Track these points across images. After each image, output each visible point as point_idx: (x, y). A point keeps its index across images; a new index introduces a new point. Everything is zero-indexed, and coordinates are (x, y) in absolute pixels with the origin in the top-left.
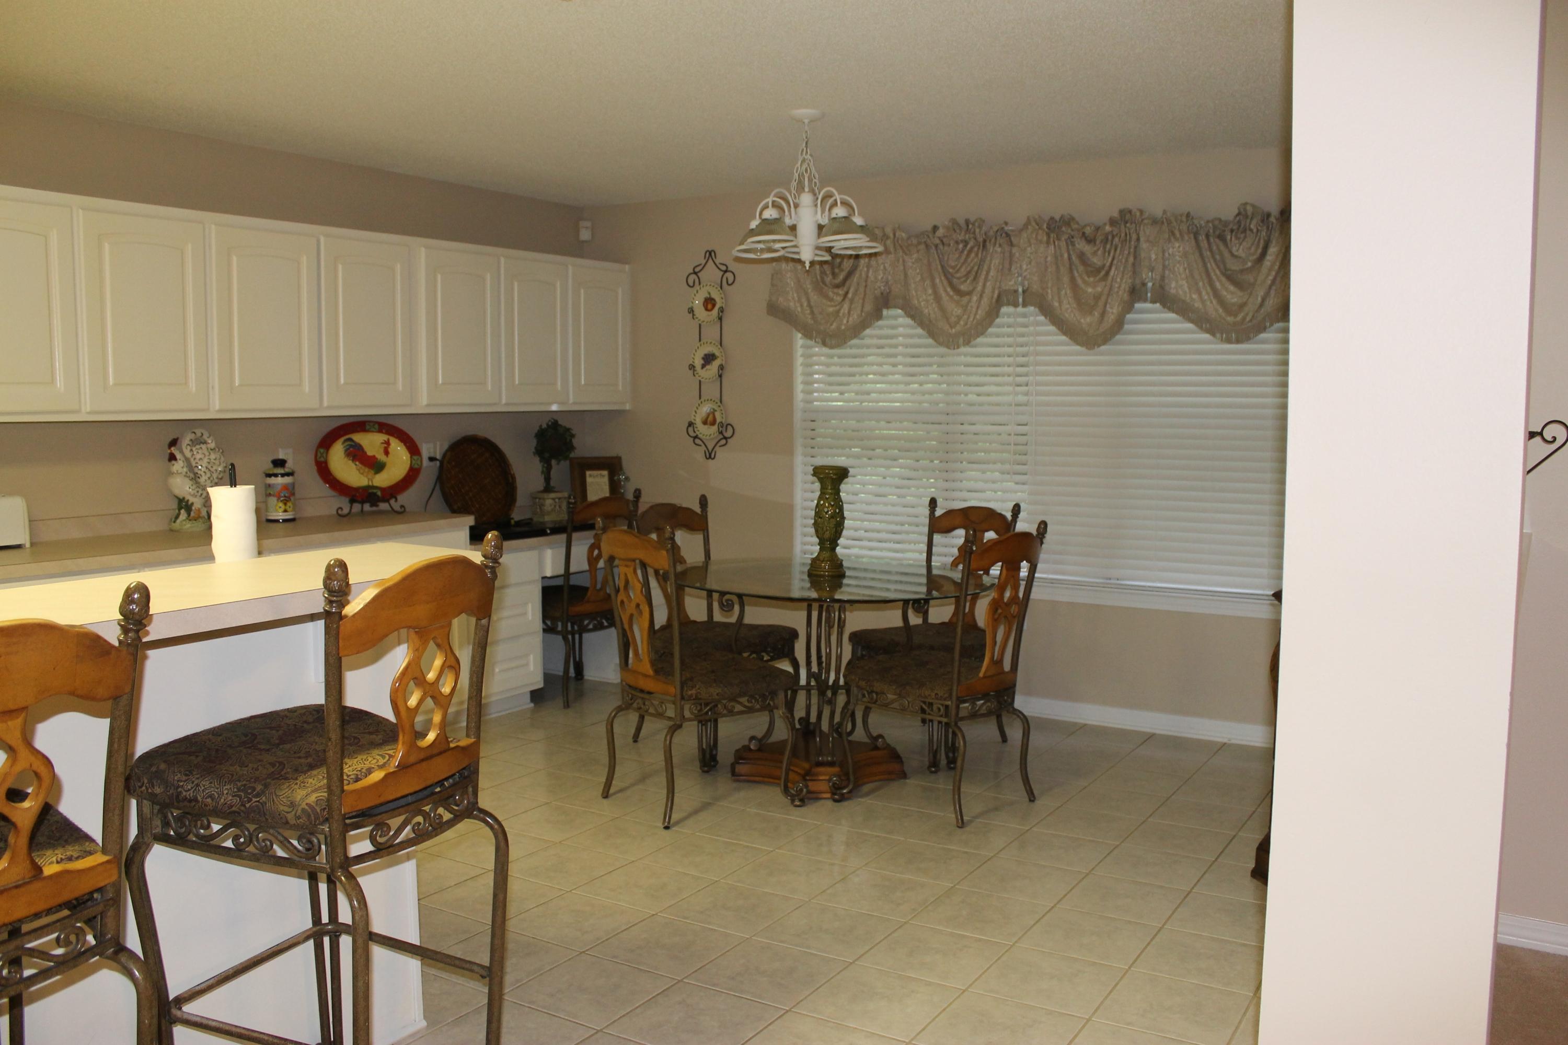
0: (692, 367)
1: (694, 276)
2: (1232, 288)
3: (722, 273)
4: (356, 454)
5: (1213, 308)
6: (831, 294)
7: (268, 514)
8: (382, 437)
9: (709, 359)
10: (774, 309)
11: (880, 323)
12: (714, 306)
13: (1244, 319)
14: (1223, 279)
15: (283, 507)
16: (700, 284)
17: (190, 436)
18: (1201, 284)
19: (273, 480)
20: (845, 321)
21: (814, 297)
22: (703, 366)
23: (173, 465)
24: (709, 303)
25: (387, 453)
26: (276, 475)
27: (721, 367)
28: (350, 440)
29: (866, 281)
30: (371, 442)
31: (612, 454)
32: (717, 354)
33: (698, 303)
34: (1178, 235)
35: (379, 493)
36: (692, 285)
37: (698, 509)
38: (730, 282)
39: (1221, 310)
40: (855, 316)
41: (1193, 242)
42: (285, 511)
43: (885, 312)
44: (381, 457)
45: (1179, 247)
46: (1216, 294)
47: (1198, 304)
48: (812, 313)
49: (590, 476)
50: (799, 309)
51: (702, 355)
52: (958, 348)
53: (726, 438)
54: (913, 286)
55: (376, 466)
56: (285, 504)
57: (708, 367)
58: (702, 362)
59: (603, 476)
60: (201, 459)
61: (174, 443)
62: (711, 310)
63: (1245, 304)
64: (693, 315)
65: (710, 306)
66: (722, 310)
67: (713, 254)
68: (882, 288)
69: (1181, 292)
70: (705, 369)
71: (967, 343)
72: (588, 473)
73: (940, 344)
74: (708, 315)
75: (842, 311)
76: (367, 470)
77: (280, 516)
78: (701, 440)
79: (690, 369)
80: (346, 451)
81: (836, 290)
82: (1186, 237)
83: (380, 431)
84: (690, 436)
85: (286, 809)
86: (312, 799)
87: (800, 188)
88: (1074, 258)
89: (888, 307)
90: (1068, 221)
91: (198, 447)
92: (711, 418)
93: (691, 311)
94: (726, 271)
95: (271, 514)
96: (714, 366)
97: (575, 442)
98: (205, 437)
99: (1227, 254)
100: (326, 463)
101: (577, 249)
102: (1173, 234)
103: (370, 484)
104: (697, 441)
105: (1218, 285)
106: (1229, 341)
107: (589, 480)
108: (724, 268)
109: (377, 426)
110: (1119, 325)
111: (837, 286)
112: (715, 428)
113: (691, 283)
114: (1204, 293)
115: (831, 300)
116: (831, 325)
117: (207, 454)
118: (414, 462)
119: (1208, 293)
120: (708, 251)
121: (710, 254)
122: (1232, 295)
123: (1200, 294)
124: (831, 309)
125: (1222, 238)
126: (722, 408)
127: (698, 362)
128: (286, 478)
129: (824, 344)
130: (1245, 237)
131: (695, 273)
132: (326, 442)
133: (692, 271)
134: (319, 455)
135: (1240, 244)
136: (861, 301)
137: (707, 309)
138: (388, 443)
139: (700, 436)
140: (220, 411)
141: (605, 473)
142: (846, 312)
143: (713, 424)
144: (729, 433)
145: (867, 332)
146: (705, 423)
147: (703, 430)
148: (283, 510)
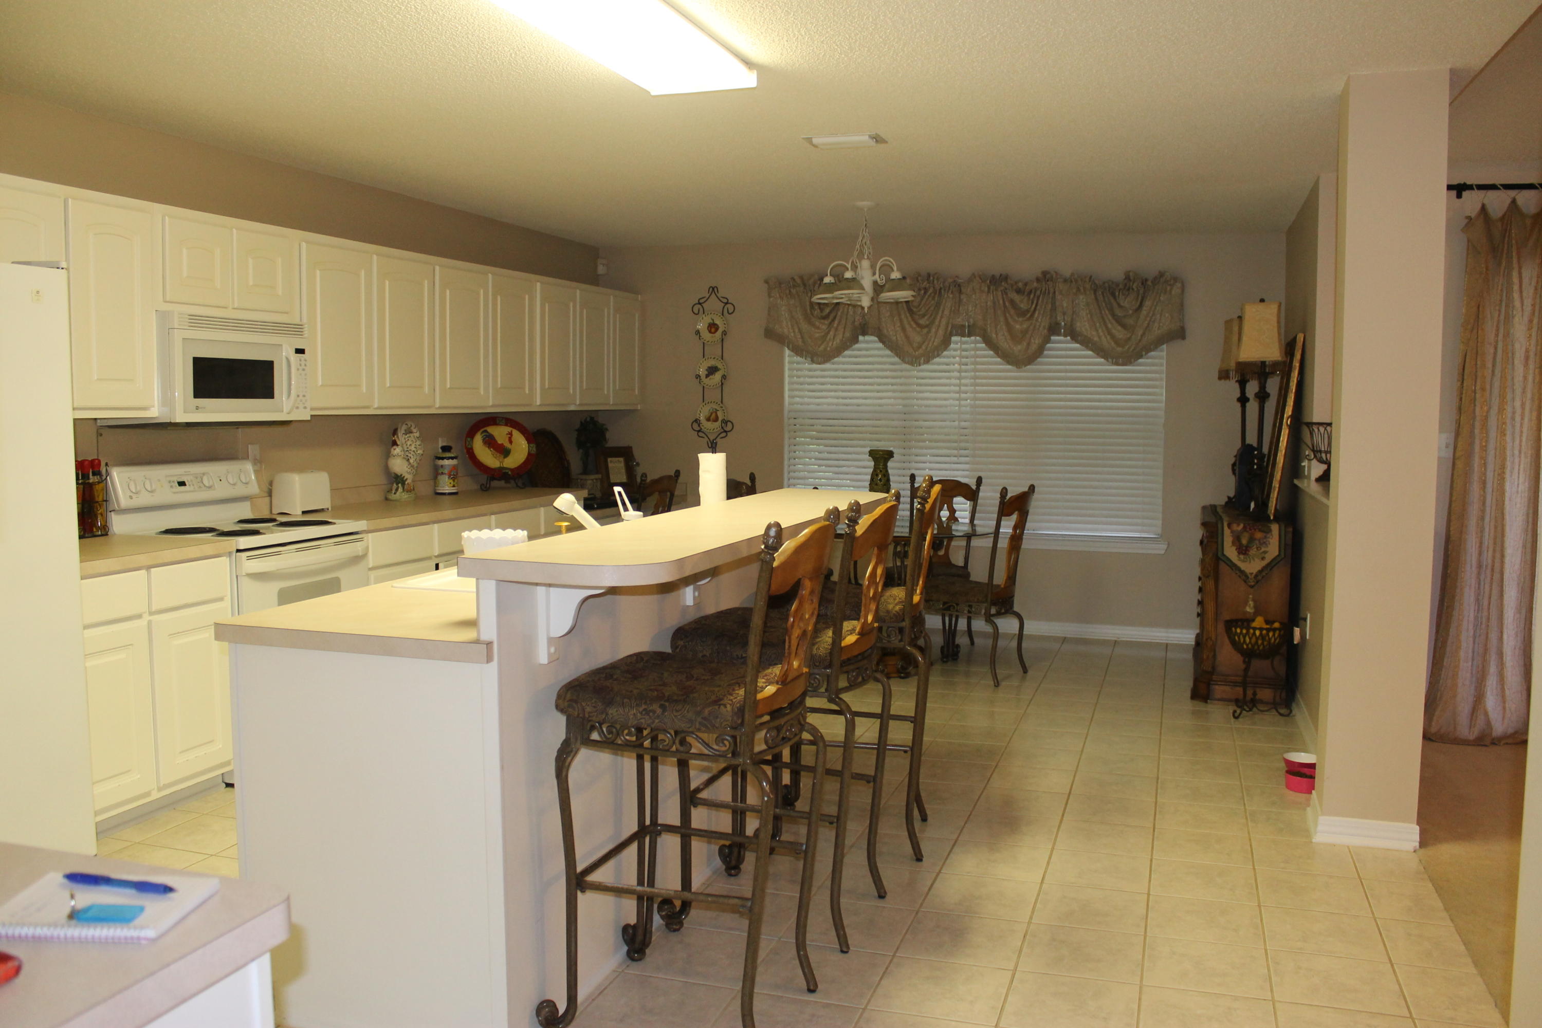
0: (698, 376)
1: (699, 306)
2: (1119, 328)
3: (723, 305)
4: (490, 442)
5: (1106, 342)
6: (817, 323)
7: (437, 488)
8: (508, 429)
9: (712, 370)
10: (770, 334)
11: (857, 346)
12: (717, 329)
13: (1129, 348)
14: (1114, 322)
15: (452, 483)
16: (704, 313)
17: (404, 427)
18: (1098, 324)
19: (441, 462)
20: (830, 345)
21: (804, 326)
22: (707, 376)
23: (395, 449)
24: (713, 327)
25: (511, 442)
26: (443, 459)
27: (725, 377)
28: (486, 431)
29: (847, 315)
30: (500, 433)
31: (626, 445)
32: (719, 367)
33: (701, 326)
34: (1082, 290)
35: (510, 473)
38: (730, 312)
39: (1113, 343)
40: (838, 341)
41: (1093, 296)
42: (454, 486)
43: (861, 338)
44: (507, 445)
45: (1083, 299)
46: (1110, 333)
47: (1096, 339)
48: (802, 337)
49: (611, 462)
50: (792, 334)
51: (706, 368)
52: (920, 365)
53: (726, 432)
54: (883, 320)
55: (504, 452)
56: (454, 481)
57: (711, 377)
58: (706, 373)
59: (621, 462)
60: (410, 445)
61: (395, 432)
62: (714, 333)
63: (1129, 339)
64: (700, 336)
65: (713, 330)
66: (724, 333)
67: (716, 289)
68: (861, 321)
69: (1084, 330)
70: (708, 378)
71: (927, 362)
72: (609, 459)
73: (904, 361)
74: (712, 337)
75: (828, 337)
76: (498, 455)
77: (448, 489)
78: (704, 433)
79: (697, 378)
80: (483, 440)
81: (822, 321)
82: (1088, 293)
83: (506, 425)
84: (694, 430)
87: (861, 256)
88: (1007, 304)
89: (864, 334)
90: (1005, 278)
91: (408, 435)
92: (713, 416)
93: (697, 333)
94: (727, 303)
95: (440, 488)
96: (717, 377)
97: (608, 435)
98: (412, 428)
99: (1115, 304)
100: (472, 449)
101: (593, 280)
102: (1078, 289)
103: (501, 465)
104: (701, 434)
105: (1110, 326)
106: (1117, 364)
107: (610, 465)
108: (725, 301)
109: (504, 421)
110: (1040, 352)
111: (824, 318)
112: (718, 424)
113: (696, 312)
114: (1100, 331)
115: (818, 328)
116: (819, 347)
117: (414, 441)
118: (530, 449)
119: (1103, 331)
120: (711, 287)
121: (713, 290)
122: (1120, 333)
123: (1097, 331)
124: (817, 335)
125: (1113, 295)
126: (724, 408)
127: (702, 372)
128: (450, 460)
129: (813, 361)
130: (1129, 294)
131: (700, 304)
132: (471, 434)
133: (697, 302)
134: (467, 443)
135: (1125, 298)
136: (843, 330)
137: (710, 332)
138: (511, 434)
139: (703, 429)
140: (440, 408)
141: (622, 459)
142: (832, 337)
143: (716, 420)
144: (729, 426)
145: (847, 353)
146: (708, 420)
147: (707, 426)
148: (452, 485)
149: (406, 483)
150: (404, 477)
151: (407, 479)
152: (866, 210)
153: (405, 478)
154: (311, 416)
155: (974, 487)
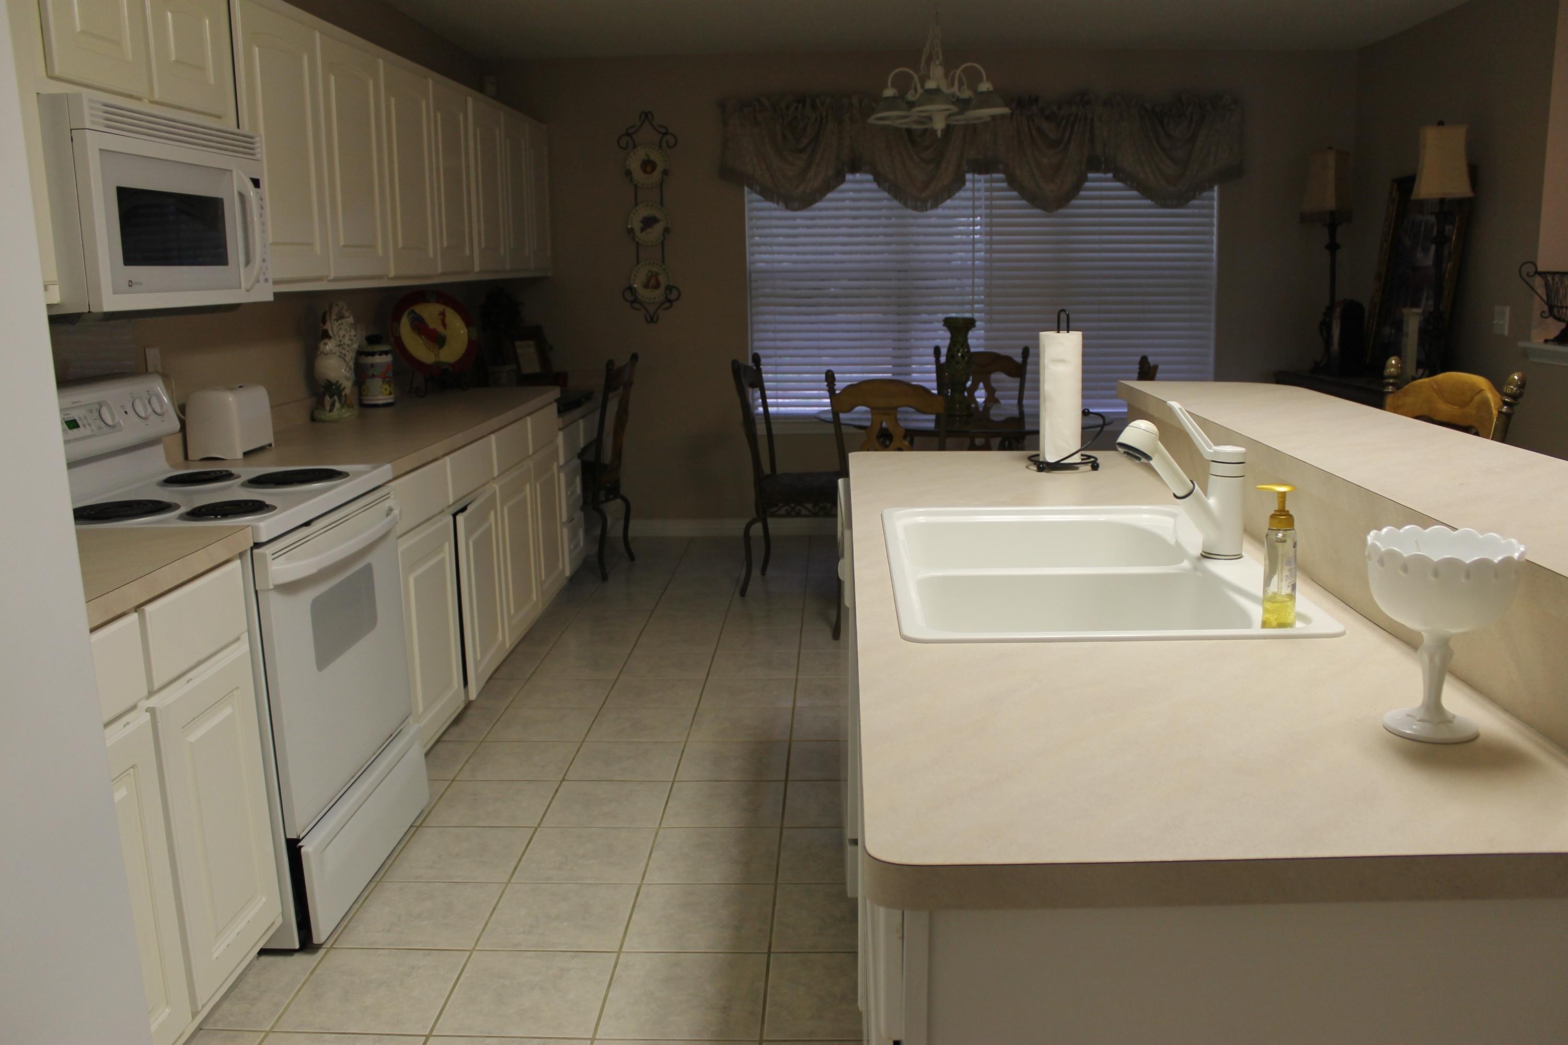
0: (631, 231)
1: (628, 138)
2: (1168, 162)
3: (661, 135)
4: (419, 326)
5: (1154, 179)
6: (792, 158)
7: (363, 398)
8: (440, 308)
9: (649, 222)
11: (843, 186)
12: (654, 168)
13: (1180, 186)
14: (1163, 156)
15: (388, 388)
16: (635, 147)
18: (1144, 158)
20: (811, 185)
21: (775, 161)
22: (643, 230)
24: (648, 166)
25: (444, 325)
26: (373, 354)
27: (667, 230)
28: (413, 312)
29: (831, 147)
32: (658, 216)
33: (633, 164)
34: (1126, 113)
36: (624, 146)
38: (671, 144)
39: (1162, 181)
40: (820, 181)
41: (1139, 123)
42: (390, 394)
43: (849, 177)
44: (440, 329)
45: (1127, 126)
46: (1158, 168)
47: (1141, 175)
48: (772, 177)
50: (759, 172)
51: (640, 219)
52: (926, 210)
53: (671, 301)
54: (879, 153)
55: (437, 340)
56: (388, 385)
57: (649, 230)
58: (641, 225)
59: (531, 346)
60: (344, 336)
62: (651, 173)
63: (1181, 176)
64: (630, 178)
65: (649, 169)
66: (665, 172)
67: (650, 116)
68: (851, 154)
69: (1127, 165)
70: (645, 232)
71: (935, 206)
73: (906, 206)
74: (648, 178)
75: (808, 175)
76: (432, 344)
77: (381, 399)
78: (641, 304)
79: (629, 233)
80: (412, 324)
82: (1134, 118)
83: (438, 301)
84: (627, 300)
87: (930, 62)
88: (1034, 132)
89: (854, 170)
90: (1034, 100)
91: (339, 322)
92: (653, 281)
93: (628, 173)
94: (665, 134)
95: (369, 398)
96: (658, 228)
99: (1162, 134)
100: (400, 338)
102: (1122, 114)
103: (438, 360)
104: (636, 305)
105: (1158, 160)
106: (1165, 206)
107: (519, 351)
108: (663, 131)
109: (434, 296)
110: (1075, 192)
111: (802, 151)
112: (658, 291)
114: (1146, 166)
115: (793, 164)
116: (795, 189)
118: (471, 334)
119: (1151, 167)
120: (643, 112)
121: (647, 116)
122: (1167, 167)
123: (1143, 166)
124: (792, 173)
125: (1160, 119)
126: (667, 271)
127: (636, 225)
128: (384, 356)
129: (787, 207)
130: (1180, 120)
131: (629, 135)
132: (397, 316)
133: (625, 132)
134: (394, 329)
135: (1176, 128)
136: (825, 166)
137: (645, 171)
138: (443, 314)
139: (640, 300)
140: (334, 279)
141: (531, 343)
142: (812, 175)
143: (657, 286)
144: (674, 296)
145: (830, 196)
146: (646, 286)
147: (645, 294)
148: (388, 392)
149: (343, 394)
150: (341, 385)
151: (344, 388)
153: (343, 386)
154: (275, 294)
155: (1019, 360)
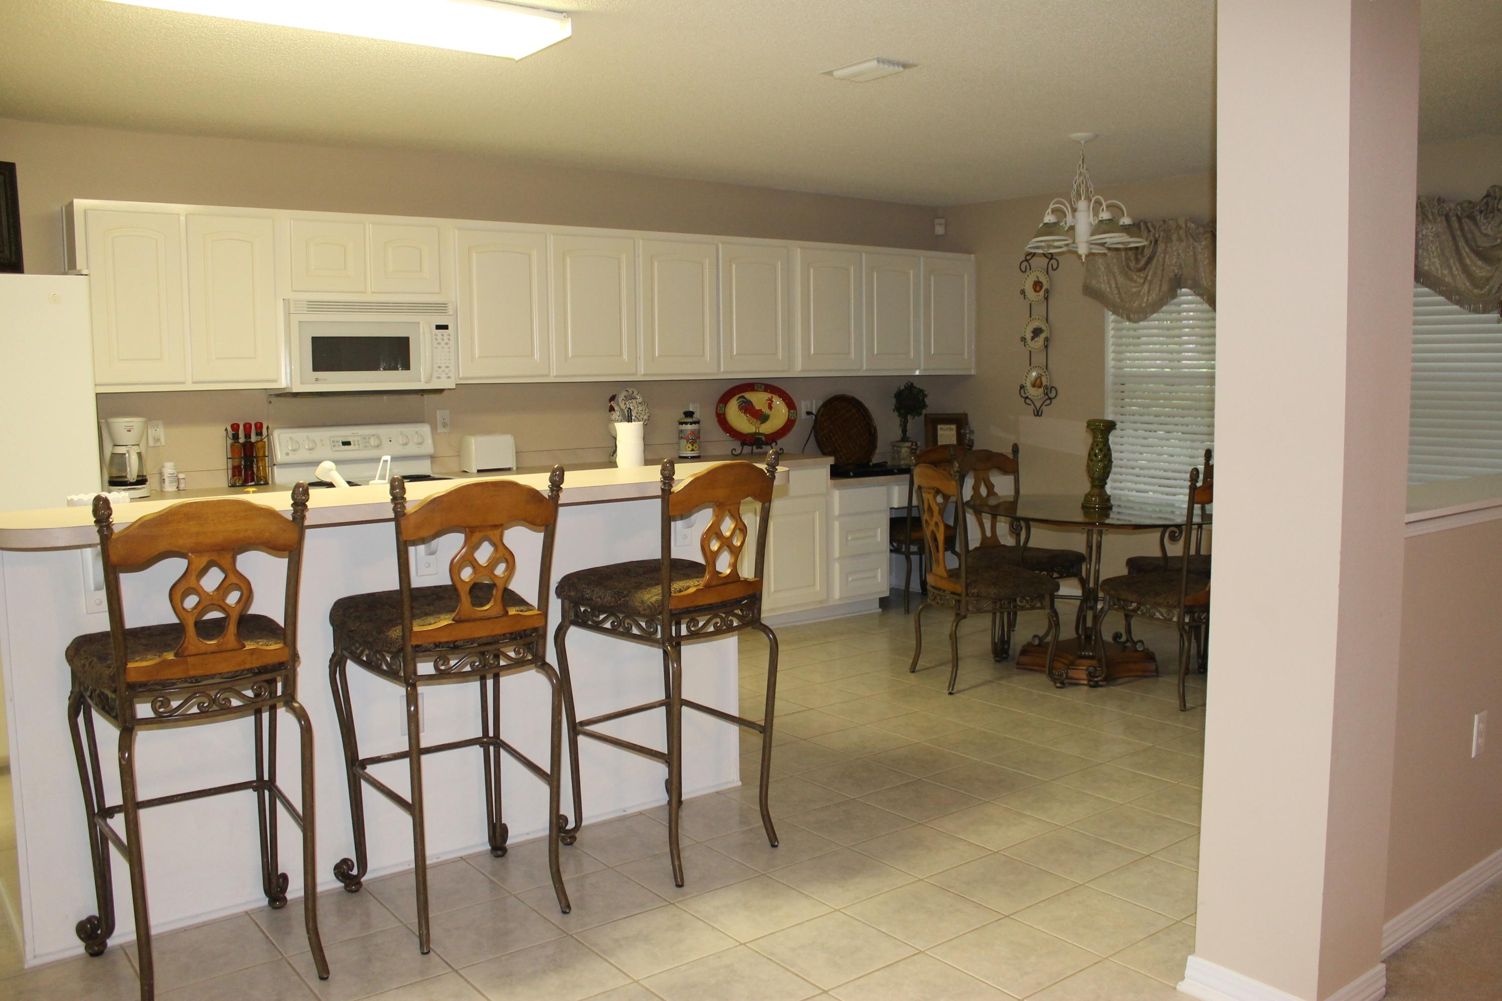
0: (1023, 339)
1: (1025, 263)
2: (1480, 263)
3: (1048, 260)
5: (1462, 282)
6: (1135, 277)
8: (766, 396)
9: (1037, 332)
10: (1090, 291)
11: (1175, 300)
12: (1041, 288)
13: (1490, 291)
14: (1472, 255)
15: (691, 447)
16: (1030, 269)
17: (624, 394)
18: (1451, 261)
19: (684, 427)
20: (1145, 300)
21: (1121, 279)
22: (1033, 338)
23: (613, 415)
24: (1037, 285)
26: (686, 423)
27: (1047, 339)
28: (743, 397)
29: (1163, 265)
30: (758, 399)
31: (961, 411)
32: (1044, 328)
33: (1028, 285)
34: (1431, 217)
35: (763, 438)
36: (1024, 270)
37: (1011, 456)
38: (1054, 268)
39: (1468, 284)
40: (1154, 295)
41: (1445, 223)
42: (693, 450)
43: (1179, 291)
44: (766, 410)
45: (1432, 228)
46: (1465, 269)
47: (1448, 279)
48: (1119, 293)
49: (941, 429)
50: (1108, 290)
51: (1032, 330)
53: (1050, 399)
54: (1202, 269)
55: (762, 417)
56: (693, 445)
57: (1036, 339)
58: (1032, 335)
59: (952, 429)
61: (613, 398)
62: (1038, 292)
63: (1492, 277)
64: (1025, 296)
65: (1038, 288)
66: (1047, 291)
68: (1176, 271)
69: (1433, 269)
70: (1033, 341)
72: (939, 427)
74: (1037, 296)
75: (1142, 292)
76: (755, 420)
77: (689, 454)
78: (1031, 400)
79: (1022, 341)
81: (1138, 274)
82: (1439, 220)
83: (765, 391)
84: (1022, 397)
85: (639, 605)
86: (654, 599)
87: (1079, 196)
89: (1181, 287)
91: (630, 401)
92: (1038, 382)
93: (1023, 292)
94: (1051, 259)
95: (681, 452)
96: (1041, 339)
97: (927, 401)
98: (635, 394)
99: (1477, 234)
100: (724, 414)
101: (934, 244)
102: (1427, 217)
103: (757, 431)
104: (1027, 401)
105: (1468, 262)
106: (1476, 311)
107: (940, 432)
108: (1050, 256)
109: (763, 387)
111: (1140, 270)
112: (1041, 390)
113: (1023, 269)
114: (1454, 269)
115: (1135, 282)
116: (1134, 303)
117: (636, 406)
118: (791, 415)
119: (1457, 269)
122: (1480, 269)
123: (1451, 269)
124: (1134, 290)
125: (1471, 217)
126: (1047, 373)
127: (1029, 335)
128: (694, 426)
129: (1129, 319)
130: (1494, 216)
131: (1027, 260)
132: (725, 399)
133: (1024, 259)
134: (719, 408)
135: (1489, 223)
136: (1159, 283)
137: (1035, 291)
138: (771, 400)
139: (1030, 396)
140: (644, 375)
141: (954, 427)
142: (1146, 292)
143: (1040, 387)
144: (1052, 395)
145: (1164, 308)
146: (1034, 385)
147: (1032, 392)
148: (690, 449)
152: (1083, 142)
154: (456, 384)
